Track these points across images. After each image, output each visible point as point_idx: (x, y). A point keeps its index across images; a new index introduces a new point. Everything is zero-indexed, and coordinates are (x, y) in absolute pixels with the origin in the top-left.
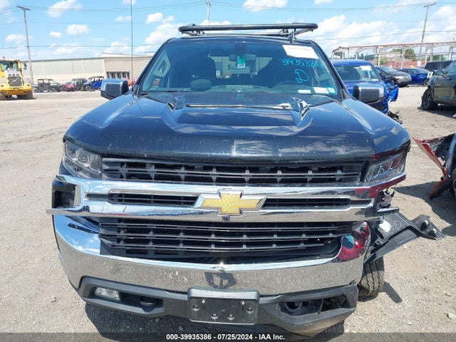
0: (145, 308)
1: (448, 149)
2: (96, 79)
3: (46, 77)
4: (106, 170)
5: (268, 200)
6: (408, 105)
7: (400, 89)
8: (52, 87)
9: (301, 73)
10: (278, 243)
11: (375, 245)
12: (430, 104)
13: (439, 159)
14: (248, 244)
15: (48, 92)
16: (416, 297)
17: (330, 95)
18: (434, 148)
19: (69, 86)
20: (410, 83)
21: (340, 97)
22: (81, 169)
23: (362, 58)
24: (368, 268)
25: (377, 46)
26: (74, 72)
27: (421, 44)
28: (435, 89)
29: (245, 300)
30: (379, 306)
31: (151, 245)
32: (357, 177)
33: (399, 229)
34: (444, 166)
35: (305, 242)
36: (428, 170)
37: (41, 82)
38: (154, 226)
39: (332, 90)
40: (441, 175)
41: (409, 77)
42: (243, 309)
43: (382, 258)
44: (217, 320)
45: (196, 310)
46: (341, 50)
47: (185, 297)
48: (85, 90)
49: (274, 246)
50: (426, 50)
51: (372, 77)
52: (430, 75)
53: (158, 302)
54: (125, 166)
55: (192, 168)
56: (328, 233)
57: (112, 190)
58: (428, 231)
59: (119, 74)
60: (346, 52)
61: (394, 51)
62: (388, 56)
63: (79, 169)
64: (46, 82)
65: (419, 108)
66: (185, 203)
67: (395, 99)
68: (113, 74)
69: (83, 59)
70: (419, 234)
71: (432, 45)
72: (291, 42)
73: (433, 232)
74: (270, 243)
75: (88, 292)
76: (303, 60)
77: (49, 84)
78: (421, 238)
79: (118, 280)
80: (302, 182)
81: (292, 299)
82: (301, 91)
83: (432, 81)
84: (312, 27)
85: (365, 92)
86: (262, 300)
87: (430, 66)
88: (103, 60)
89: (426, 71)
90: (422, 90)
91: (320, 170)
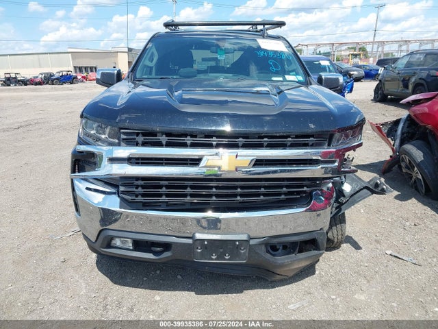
0: (155, 253)
1: (396, 131)
2: (64, 73)
3: (13, 71)
4: (124, 139)
5: (257, 160)
6: (362, 98)
7: (355, 83)
8: (19, 81)
9: (274, 63)
10: (265, 195)
11: (339, 203)
12: (381, 97)
13: (389, 139)
14: (241, 195)
15: (15, 85)
16: (371, 247)
17: (299, 82)
18: (385, 130)
19: (37, 80)
20: (363, 78)
21: (307, 83)
22: (99, 140)
23: (320, 54)
24: (333, 223)
25: (333, 44)
26: (40, 66)
27: (373, 42)
28: (386, 83)
29: (238, 241)
30: (342, 254)
31: (164, 198)
32: (325, 142)
33: (357, 189)
34: (394, 145)
35: (285, 194)
36: (380, 151)
37: (8, 76)
38: (166, 183)
39: (301, 78)
40: (391, 154)
41: (362, 73)
42: (237, 248)
43: (344, 213)
44: (215, 259)
45: (199, 251)
46: (300, 47)
47: (190, 241)
48: (53, 84)
49: (262, 197)
50: (378, 48)
51: (330, 71)
52: (381, 70)
53: (167, 246)
54: (140, 135)
55: (196, 136)
56: (302, 187)
57: (132, 154)
58: (380, 189)
59: (86, 68)
60: (304, 48)
61: (349, 48)
62: (343, 53)
63: (99, 139)
64: (13, 76)
65: (372, 100)
66: (191, 164)
67: (351, 91)
68: (80, 69)
69: (50, 53)
70: (373, 192)
71: (382, 43)
72: (263, 36)
73: (383, 189)
74: (258, 195)
75: (106, 243)
76: (275, 52)
77: (15, 78)
78: (374, 195)
79: (133, 231)
80: (283, 146)
81: (275, 241)
82: (274, 79)
83: (383, 76)
84: (281, 24)
85: (327, 79)
86: (252, 242)
87: (381, 63)
88: (70, 55)
89: (378, 67)
90: (374, 84)
91: (297, 137)
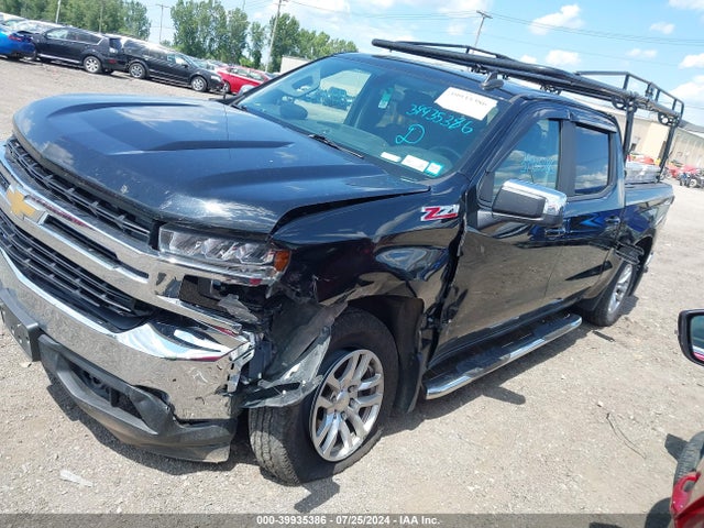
49: (51, 277)
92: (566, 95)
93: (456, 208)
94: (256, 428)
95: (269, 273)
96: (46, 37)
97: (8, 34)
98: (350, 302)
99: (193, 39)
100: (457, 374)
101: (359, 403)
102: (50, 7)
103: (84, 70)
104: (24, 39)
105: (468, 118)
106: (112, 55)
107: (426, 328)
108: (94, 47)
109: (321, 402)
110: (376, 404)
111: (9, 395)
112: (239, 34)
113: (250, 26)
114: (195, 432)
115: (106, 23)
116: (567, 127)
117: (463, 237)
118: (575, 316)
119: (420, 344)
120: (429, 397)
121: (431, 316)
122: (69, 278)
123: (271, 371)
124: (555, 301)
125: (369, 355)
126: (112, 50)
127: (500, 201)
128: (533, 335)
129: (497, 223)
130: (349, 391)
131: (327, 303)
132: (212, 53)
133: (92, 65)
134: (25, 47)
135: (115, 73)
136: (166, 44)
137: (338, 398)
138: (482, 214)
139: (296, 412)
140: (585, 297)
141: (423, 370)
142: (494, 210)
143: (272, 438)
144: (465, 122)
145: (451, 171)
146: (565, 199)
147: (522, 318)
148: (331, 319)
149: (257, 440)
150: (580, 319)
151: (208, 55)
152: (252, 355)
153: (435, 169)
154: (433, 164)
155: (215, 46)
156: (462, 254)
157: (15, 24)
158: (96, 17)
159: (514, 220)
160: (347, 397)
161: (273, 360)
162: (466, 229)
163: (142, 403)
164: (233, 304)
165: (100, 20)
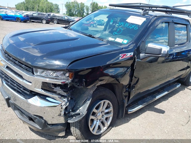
92: (173, 15)
93: (132, 54)
94: (72, 126)
95: (68, 80)
96: (32, 15)
97: (23, 16)
98: (98, 86)
99: (71, 12)
100: (138, 105)
101: (105, 116)
102: (35, 8)
103: (42, 23)
104: (27, 17)
105: (137, 25)
106: (49, 18)
107: (126, 92)
108: (44, 17)
109: (92, 117)
110: (111, 116)
111: (7, 116)
112: (82, 9)
113: (85, 7)
114: (53, 128)
115: (49, 10)
116: (171, 24)
117: (136, 62)
118: (178, 83)
119: (124, 97)
120: (129, 113)
121: (127, 88)
122: (13, 84)
123: (75, 109)
124: (172, 79)
125: (107, 102)
126: (49, 17)
127: (147, 50)
128: (164, 91)
129: (146, 57)
130: (102, 113)
131: (89, 87)
132: (76, 15)
133: (44, 22)
134: (27, 19)
135: (50, 23)
136: (64, 14)
137: (98, 115)
138: (142, 55)
139: (83, 121)
140: (181, 77)
141: (126, 105)
142: (145, 53)
143: (76, 129)
144: (135, 26)
145: (131, 42)
146: (169, 48)
147: (160, 85)
148: (92, 92)
149: (73, 129)
150: (180, 84)
151: (75, 15)
152: (68, 104)
153: (125, 41)
154: (125, 40)
155: (77, 13)
156: (135, 68)
157: (25, 13)
158: (46, 9)
159: (152, 56)
160: (101, 115)
161: (75, 105)
162: (136, 60)
163: (36, 120)
164: (58, 90)
165: (47, 10)
